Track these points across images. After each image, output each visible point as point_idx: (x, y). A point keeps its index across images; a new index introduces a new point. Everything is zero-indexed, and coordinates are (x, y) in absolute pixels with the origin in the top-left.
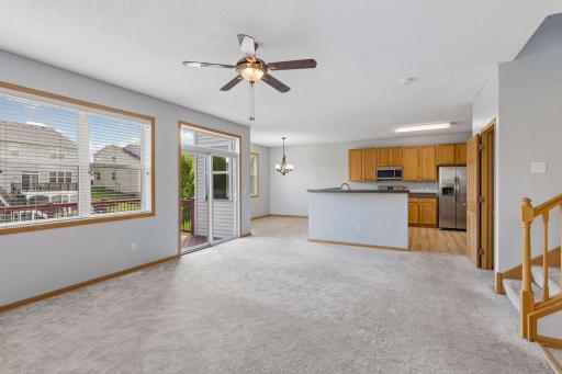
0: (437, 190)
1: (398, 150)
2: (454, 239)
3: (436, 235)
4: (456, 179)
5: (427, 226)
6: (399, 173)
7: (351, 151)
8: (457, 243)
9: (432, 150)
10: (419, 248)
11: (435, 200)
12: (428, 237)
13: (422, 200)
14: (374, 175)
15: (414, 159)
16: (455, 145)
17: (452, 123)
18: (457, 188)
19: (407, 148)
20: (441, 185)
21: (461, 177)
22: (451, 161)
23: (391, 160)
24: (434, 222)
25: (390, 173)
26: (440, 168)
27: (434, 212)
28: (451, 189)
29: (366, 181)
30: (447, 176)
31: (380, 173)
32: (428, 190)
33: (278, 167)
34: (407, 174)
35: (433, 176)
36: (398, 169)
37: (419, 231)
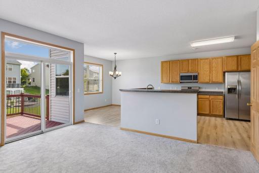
0: (223, 89)
1: (195, 61)
2: (238, 129)
3: (223, 125)
4: (239, 82)
5: (216, 116)
6: (196, 78)
7: (163, 63)
8: (240, 134)
9: (220, 60)
10: (207, 140)
11: (221, 97)
12: (216, 127)
13: (212, 97)
14: (178, 79)
15: (207, 67)
16: (237, 56)
17: (236, 38)
18: (239, 88)
19: (201, 59)
20: (227, 86)
21: (242, 80)
22: (234, 68)
23: (190, 68)
24: (221, 113)
25: (189, 77)
26: (226, 73)
27: (222, 106)
28: (235, 89)
29: (173, 83)
30: (231, 79)
31: (182, 78)
32: (217, 90)
33: (111, 73)
34: (202, 78)
35: (221, 80)
36: (195, 74)
37: (210, 121)
